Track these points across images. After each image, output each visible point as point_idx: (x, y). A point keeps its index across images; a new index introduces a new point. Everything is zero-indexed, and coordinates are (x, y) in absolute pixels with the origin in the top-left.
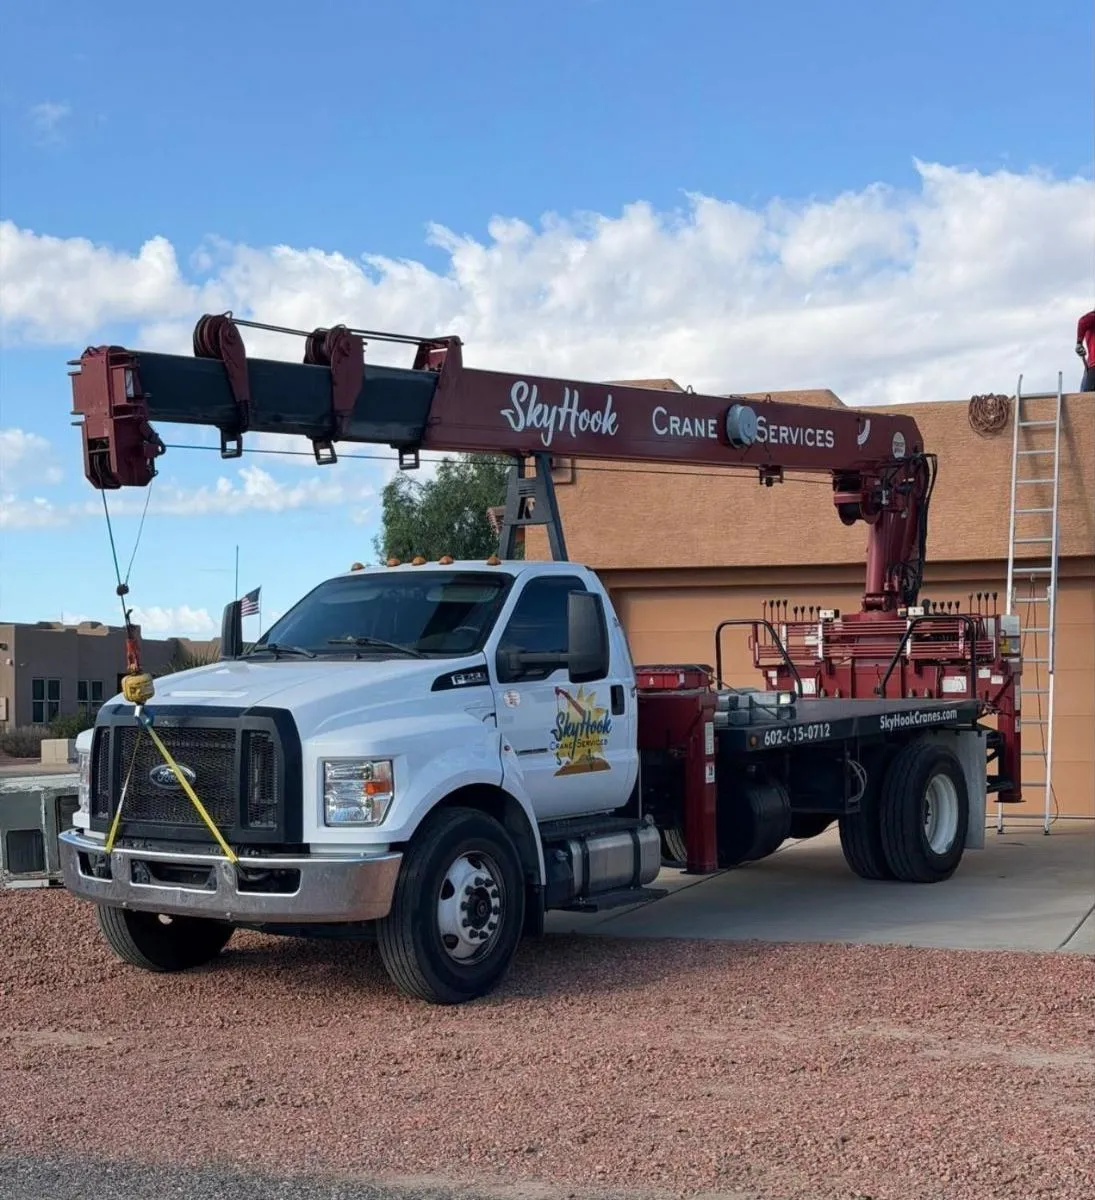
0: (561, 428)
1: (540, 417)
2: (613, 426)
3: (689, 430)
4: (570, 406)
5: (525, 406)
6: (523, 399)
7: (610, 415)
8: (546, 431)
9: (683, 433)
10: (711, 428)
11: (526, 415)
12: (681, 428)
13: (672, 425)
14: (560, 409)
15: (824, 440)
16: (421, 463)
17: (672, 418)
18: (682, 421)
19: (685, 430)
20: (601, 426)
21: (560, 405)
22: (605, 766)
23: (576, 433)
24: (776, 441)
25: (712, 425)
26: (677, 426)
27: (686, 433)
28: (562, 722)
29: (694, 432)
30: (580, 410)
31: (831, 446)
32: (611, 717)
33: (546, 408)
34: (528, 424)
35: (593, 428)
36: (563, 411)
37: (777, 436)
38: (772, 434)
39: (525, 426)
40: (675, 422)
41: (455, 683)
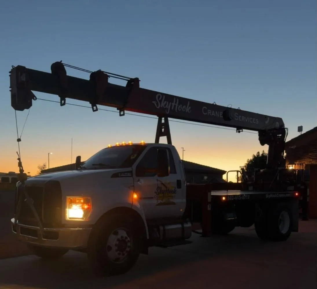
0: (172, 109)
1: (165, 105)
2: (190, 110)
3: (214, 114)
4: (176, 103)
5: (161, 101)
6: (160, 99)
7: (188, 107)
8: (167, 109)
9: (212, 115)
10: (221, 115)
11: (161, 104)
12: (211, 113)
13: (208, 112)
14: (172, 104)
15: (255, 121)
16: (125, 114)
17: (209, 110)
18: (212, 111)
19: (212, 114)
20: (186, 110)
21: (172, 102)
22: (174, 203)
23: (177, 110)
24: (240, 120)
25: (221, 114)
26: (210, 113)
27: (213, 115)
28: (159, 190)
29: (215, 115)
30: (179, 104)
31: (258, 123)
32: (176, 189)
33: (168, 103)
34: (161, 107)
35: (183, 110)
36: (173, 104)
37: (241, 119)
38: (240, 118)
39: (160, 107)
40: (209, 111)
41: (120, 176)
